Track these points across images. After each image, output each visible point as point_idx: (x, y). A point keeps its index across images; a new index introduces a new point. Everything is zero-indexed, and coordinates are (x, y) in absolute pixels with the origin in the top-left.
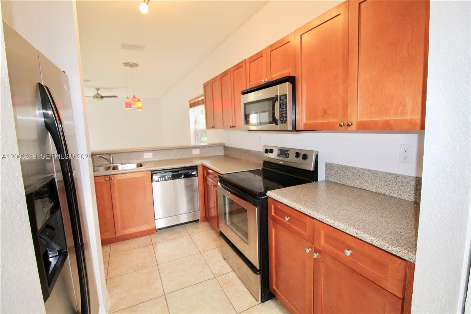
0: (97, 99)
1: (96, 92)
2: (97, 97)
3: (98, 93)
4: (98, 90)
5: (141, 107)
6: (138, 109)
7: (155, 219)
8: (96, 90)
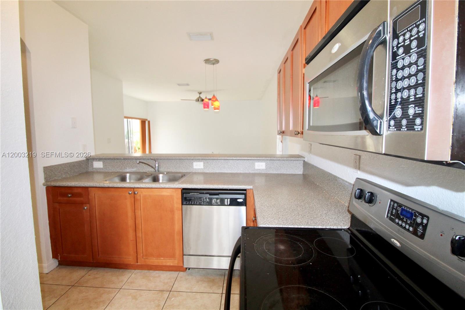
0: (198, 102)
1: (198, 96)
2: (198, 101)
3: (200, 97)
4: (200, 93)
5: (218, 107)
6: (215, 110)
7: (183, 255)
8: (198, 93)
